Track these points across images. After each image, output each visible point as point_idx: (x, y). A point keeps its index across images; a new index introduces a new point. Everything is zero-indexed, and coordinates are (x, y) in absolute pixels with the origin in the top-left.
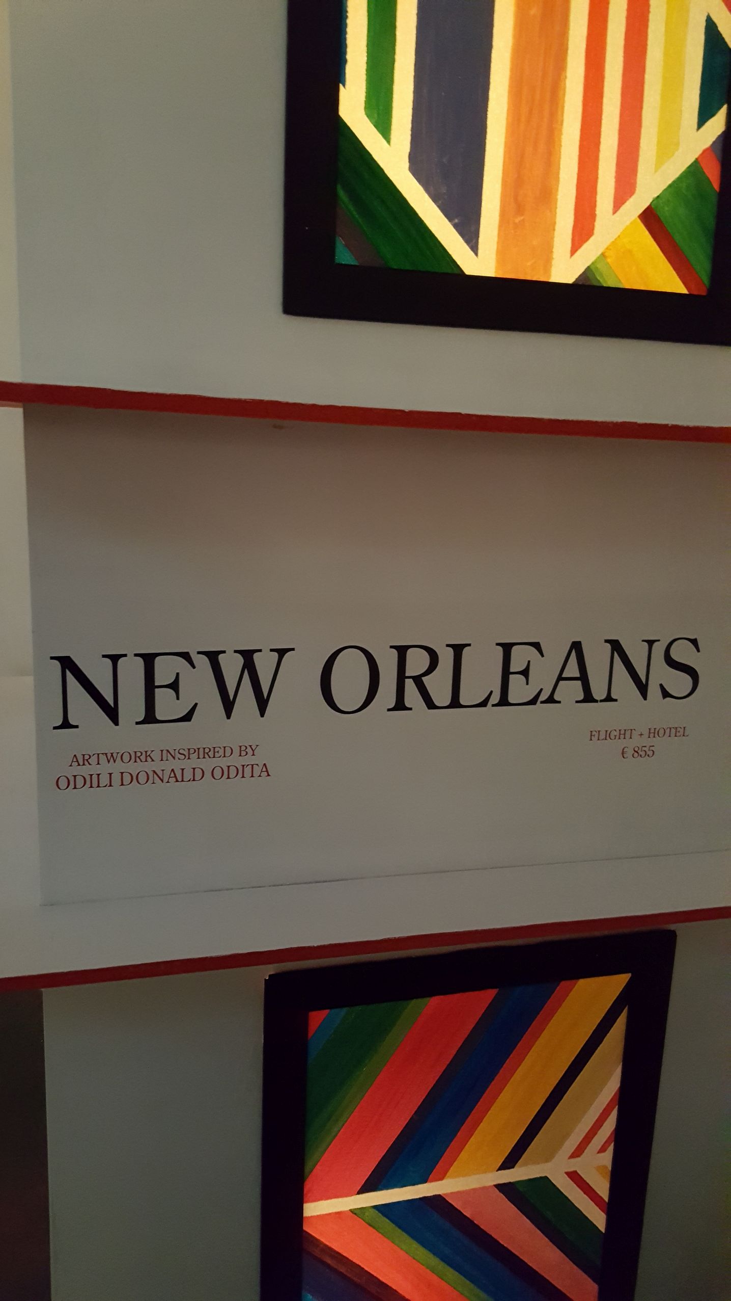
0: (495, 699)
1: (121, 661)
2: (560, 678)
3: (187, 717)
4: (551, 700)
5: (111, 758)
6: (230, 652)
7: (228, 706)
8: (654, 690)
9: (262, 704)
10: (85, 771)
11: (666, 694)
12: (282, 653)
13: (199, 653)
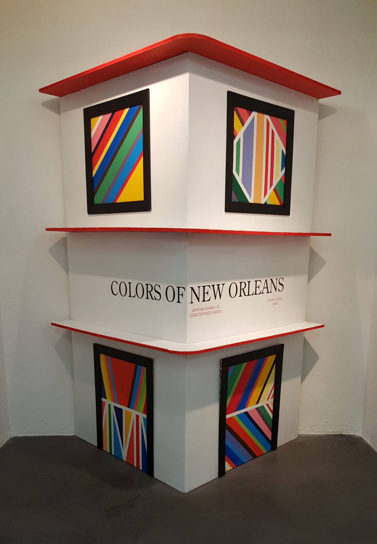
0: (254, 293)
1: (200, 288)
2: (264, 288)
3: (209, 300)
4: (262, 293)
5: (198, 309)
6: (216, 285)
7: (215, 297)
8: (277, 290)
9: (220, 296)
10: (194, 313)
11: (279, 291)
12: (223, 284)
13: (211, 285)
